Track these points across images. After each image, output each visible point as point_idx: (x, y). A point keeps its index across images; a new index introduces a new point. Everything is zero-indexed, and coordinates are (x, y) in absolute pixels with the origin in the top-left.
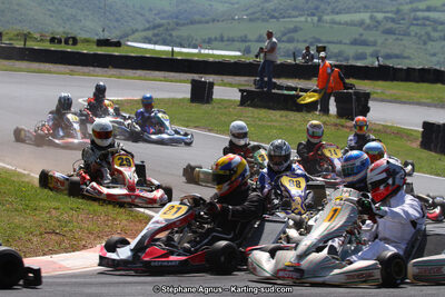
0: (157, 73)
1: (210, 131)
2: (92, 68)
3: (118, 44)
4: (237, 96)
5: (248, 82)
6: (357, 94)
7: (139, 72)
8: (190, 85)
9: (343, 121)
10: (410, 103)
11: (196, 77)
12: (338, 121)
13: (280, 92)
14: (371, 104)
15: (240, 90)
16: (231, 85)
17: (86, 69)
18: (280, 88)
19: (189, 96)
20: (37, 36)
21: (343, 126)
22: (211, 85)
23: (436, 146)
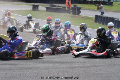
2: (5, 2)
4: (45, 9)
5: (48, 5)
6: (77, 8)
7: (18, 3)
8: (32, 6)
9: (74, 15)
10: (91, 10)
11: (34, 4)
12: (72, 15)
13: (56, 7)
14: (81, 10)
15: (46, 7)
16: (43, 6)
17: (4, 2)
18: (57, 6)
19: (32, 9)
21: (73, 17)
22: (38, 6)
23: (99, 22)
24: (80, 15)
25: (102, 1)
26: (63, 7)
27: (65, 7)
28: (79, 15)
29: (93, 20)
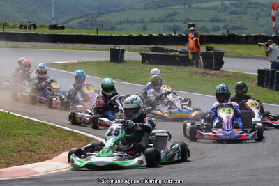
0: (88, 45)
1: (123, 80)
2: (46, 44)
3: (62, 28)
4: (139, 58)
5: (146, 49)
6: (215, 53)
7: (77, 45)
8: (109, 52)
9: (207, 71)
11: (112, 46)
12: (204, 71)
13: (166, 54)
14: (224, 59)
15: (141, 54)
16: (135, 51)
18: (167, 51)
19: (109, 59)
20: (11, 24)
21: (207, 74)
22: (123, 51)
23: (267, 85)
24: (221, 69)
25: (273, 35)
26: (180, 52)
27: (187, 53)
28: (219, 69)
29: (254, 80)
